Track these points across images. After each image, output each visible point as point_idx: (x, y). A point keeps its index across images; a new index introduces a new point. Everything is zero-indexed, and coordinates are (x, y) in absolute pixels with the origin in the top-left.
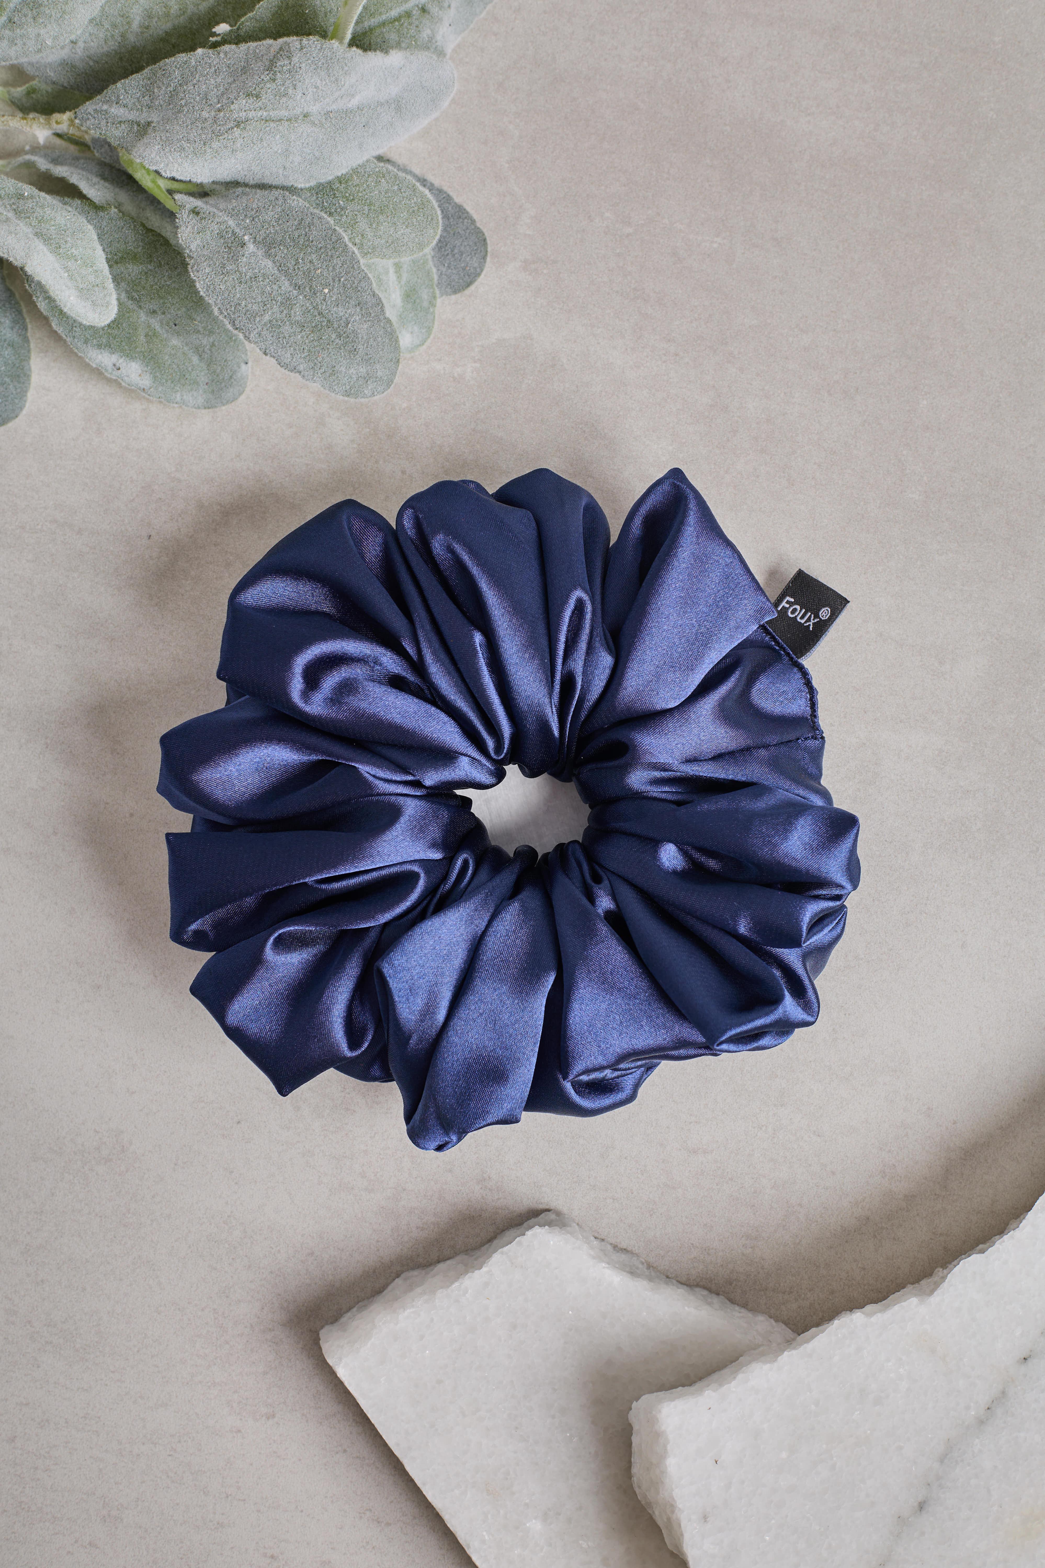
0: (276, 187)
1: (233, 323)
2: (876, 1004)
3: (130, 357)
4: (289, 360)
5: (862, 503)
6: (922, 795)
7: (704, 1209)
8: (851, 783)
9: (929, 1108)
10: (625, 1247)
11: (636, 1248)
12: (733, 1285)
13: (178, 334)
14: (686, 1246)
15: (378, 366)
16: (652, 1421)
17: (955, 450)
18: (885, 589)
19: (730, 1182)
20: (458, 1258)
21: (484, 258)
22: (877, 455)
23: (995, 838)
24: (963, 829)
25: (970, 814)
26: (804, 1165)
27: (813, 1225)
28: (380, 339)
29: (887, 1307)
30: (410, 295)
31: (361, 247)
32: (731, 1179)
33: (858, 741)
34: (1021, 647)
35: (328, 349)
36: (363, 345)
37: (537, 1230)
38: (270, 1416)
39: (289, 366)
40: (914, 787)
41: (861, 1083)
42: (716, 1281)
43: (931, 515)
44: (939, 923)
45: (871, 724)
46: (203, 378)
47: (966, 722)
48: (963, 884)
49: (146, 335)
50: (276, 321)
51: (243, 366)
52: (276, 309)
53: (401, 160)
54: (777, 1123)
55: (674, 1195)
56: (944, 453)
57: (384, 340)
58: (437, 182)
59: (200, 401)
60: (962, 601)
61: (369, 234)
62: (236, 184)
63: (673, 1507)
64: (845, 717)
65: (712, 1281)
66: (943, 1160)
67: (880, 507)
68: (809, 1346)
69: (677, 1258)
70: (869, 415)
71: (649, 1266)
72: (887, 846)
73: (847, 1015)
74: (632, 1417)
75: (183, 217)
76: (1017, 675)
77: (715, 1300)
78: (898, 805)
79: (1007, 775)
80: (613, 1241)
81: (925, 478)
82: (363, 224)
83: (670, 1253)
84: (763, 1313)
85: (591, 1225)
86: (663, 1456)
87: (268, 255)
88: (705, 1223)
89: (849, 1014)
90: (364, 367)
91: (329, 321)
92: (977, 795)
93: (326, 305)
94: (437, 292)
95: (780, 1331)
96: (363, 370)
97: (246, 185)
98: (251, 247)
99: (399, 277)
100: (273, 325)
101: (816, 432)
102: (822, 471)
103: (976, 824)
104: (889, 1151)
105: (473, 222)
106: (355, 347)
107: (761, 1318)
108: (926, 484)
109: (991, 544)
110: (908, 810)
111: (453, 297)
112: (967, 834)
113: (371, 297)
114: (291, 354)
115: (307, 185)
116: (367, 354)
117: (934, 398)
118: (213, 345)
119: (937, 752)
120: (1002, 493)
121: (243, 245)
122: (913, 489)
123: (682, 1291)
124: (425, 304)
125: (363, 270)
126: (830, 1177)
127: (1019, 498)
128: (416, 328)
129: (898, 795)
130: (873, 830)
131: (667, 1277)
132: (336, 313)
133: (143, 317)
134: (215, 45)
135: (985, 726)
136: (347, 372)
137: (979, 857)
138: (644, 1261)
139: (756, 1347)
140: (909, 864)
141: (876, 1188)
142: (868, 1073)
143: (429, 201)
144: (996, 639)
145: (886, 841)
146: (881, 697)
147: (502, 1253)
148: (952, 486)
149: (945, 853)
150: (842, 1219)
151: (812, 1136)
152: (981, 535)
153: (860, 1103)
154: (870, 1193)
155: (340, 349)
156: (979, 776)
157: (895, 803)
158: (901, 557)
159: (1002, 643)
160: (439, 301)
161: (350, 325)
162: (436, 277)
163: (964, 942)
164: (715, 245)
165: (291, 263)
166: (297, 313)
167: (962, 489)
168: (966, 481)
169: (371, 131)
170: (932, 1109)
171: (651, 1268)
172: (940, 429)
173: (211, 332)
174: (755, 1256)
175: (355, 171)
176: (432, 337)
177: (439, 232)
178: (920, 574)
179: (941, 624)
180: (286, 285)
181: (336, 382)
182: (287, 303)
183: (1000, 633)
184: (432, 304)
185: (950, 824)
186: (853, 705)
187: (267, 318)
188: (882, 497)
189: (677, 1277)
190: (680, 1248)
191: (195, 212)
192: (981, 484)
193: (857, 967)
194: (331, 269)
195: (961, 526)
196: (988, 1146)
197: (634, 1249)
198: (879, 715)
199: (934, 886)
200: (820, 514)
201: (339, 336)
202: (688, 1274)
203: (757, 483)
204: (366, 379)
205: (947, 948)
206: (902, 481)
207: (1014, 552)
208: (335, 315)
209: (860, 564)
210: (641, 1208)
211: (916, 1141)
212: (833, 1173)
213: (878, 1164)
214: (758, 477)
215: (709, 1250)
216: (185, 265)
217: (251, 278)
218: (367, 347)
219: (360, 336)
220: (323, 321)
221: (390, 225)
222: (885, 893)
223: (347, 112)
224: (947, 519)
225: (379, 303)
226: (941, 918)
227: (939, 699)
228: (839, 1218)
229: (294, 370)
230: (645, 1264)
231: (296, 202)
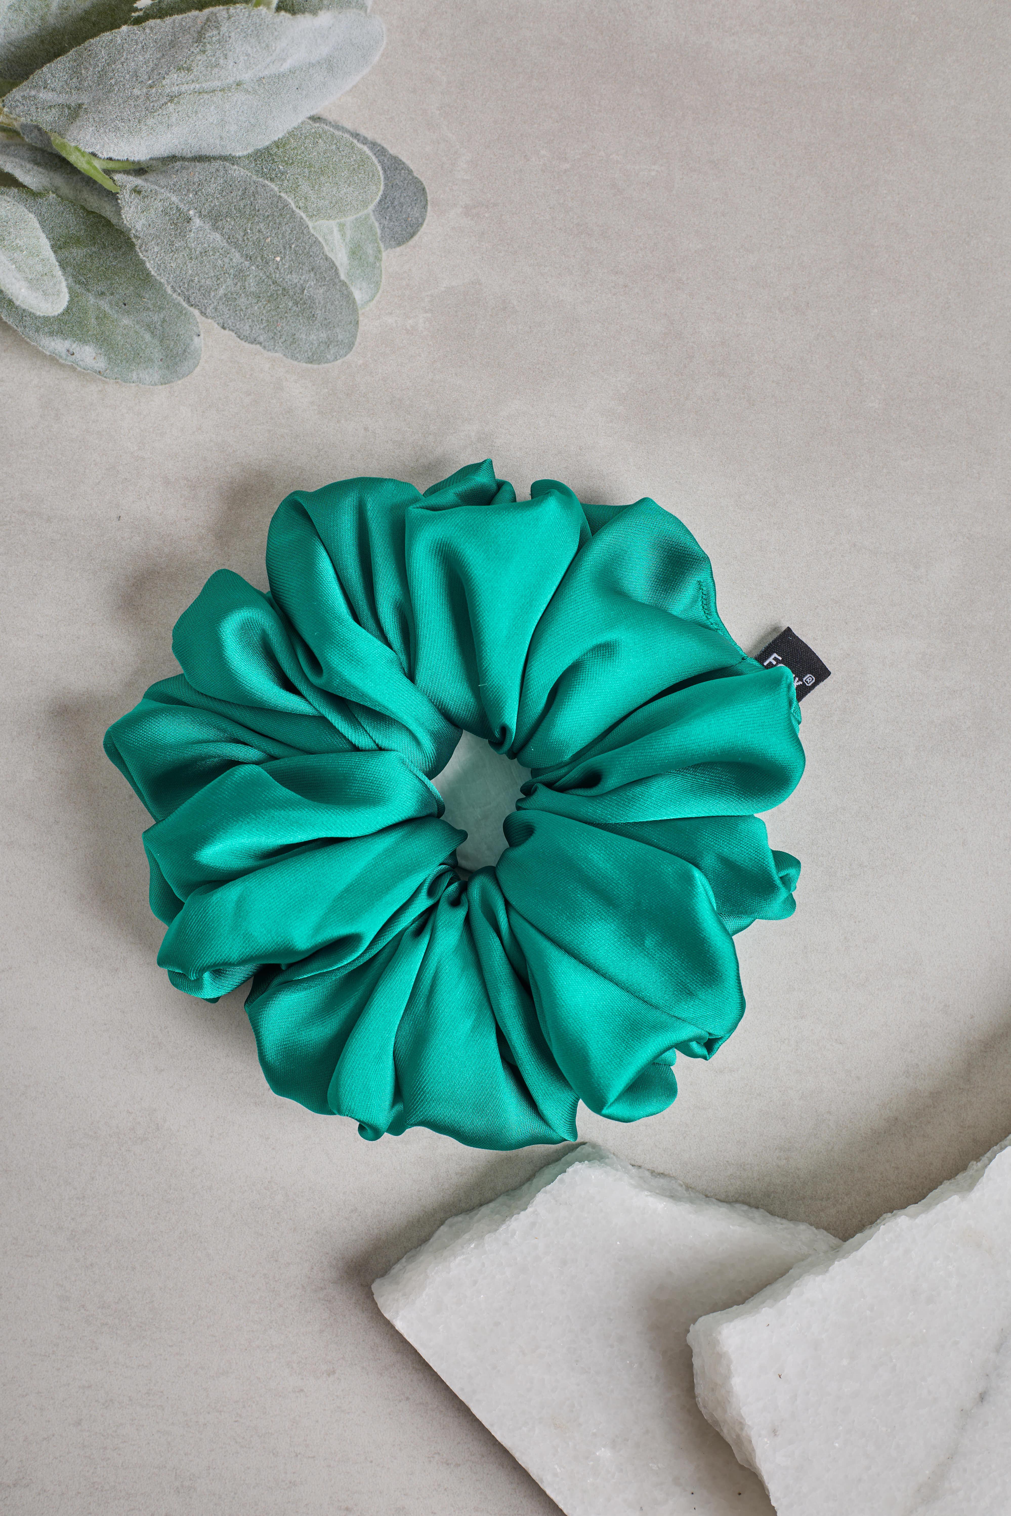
0: (215, 158)
1: (188, 300)
2: (884, 908)
3: (83, 341)
4: (248, 332)
5: (823, 416)
6: (910, 700)
7: (735, 1126)
8: (839, 695)
9: (945, 1006)
10: (662, 1172)
11: (673, 1171)
12: (771, 1197)
13: (128, 313)
14: (722, 1164)
15: (338, 330)
16: (714, 1343)
17: (910, 355)
18: (855, 500)
19: (758, 1098)
20: (500, 1200)
21: (425, 207)
22: (833, 367)
23: (985, 735)
24: (953, 728)
25: (958, 713)
26: (829, 1073)
27: (844, 1131)
28: (337, 302)
29: (929, 1207)
30: (356, 252)
31: (306, 209)
32: (760, 1095)
33: (842, 652)
34: (992, 544)
35: (286, 317)
36: (321, 310)
37: (577, 1166)
38: (331, 1373)
39: (248, 338)
40: (901, 692)
41: (877, 987)
42: (754, 1195)
43: (892, 421)
44: (938, 823)
45: (853, 635)
46: (157, 355)
47: (946, 624)
48: (958, 782)
49: (97, 318)
50: (232, 294)
51: (196, 339)
52: (229, 282)
53: (332, 117)
54: (800, 1035)
55: (705, 1116)
56: (900, 359)
57: (341, 303)
58: (370, 136)
59: (156, 377)
60: (931, 504)
61: (313, 196)
62: (173, 158)
63: (742, 1425)
64: (827, 630)
65: (750, 1195)
66: (964, 1055)
67: (841, 419)
68: (858, 1254)
69: (714, 1176)
70: (821, 329)
71: (688, 1188)
72: (880, 753)
73: (857, 923)
74: (690, 1338)
75: (125, 197)
76: (992, 572)
77: (757, 1214)
78: (887, 711)
79: (991, 671)
80: (650, 1167)
81: (883, 386)
82: (305, 187)
83: (707, 1172)
84: (803, 1221)
85: (626, 1154)
86: (727, 1377)
87: (215, 228)
88: (738, 1140)
89: (859, 922)
90: (324, 332)
91: (284, 289)
92: (963, 694)
93: (280, 273)
94: (382, 245)
95: (824, 1239)
96: (323, 335)
97: (183, 159)
98: (197, 222)
99: (343, 235)
100: (229, 299)
101: (771, 350)
102: (781, 389)
103: (965, 723)
104: (911, 1051)
105: (410, 172)
106: (313, 313)
107: (802, 1227)
108: (885, 391)
109: (954, 445)
110: (897, 715)
111: (398, 249)
112: (957, 734)
113: (323, 261)
114: (250, 326)
115: (245, 153)
116: (326, 319)
117: (884, 306)
118: (164, 321)
119: (920, 656)
120: (960, 393)
121: (189, 220)
122: (872, 398)
123: (724, 1209)
124: (371, 259)
125: (313, 235)
126: (855, 1083)
127: (977, 396)
128: (364, 285)
129: (886, 702)
130: (865, 738)
131: (707, 1196)
132: (290, 280)
133: (92, 300)
134: (138, 21)
135: (965, 625)
136: (308, 339)
137: (971, 755)
138: (682, 1183)
139: (804, 1258)
140: (903, 768)
141: (902, 1088)
142: (883, 977)
143: (368, 158)
144: (968, 538)
145: (879, 748)
146: (860, 606)
147: (546, 1192)
148: (910, 391)
149: (938, 755)
150: (871, 1122)
151: (834, 1044)
152: (944, 437)
153: (878, 1008)
154: (896, 1094)
155: (298, 316)
156: (964, 676)
157: (884, 710)
158: (867, 466)
159: (974, 542)
160: (384, 255)
161: (305, 291)
162: (379, 231)
163: (965, 840)
164: (653, 173)
165: (239, 234)
166: (251, 284)
167: (920, 393)
168: (924, 385)
169: (304, 93)
170: (949, 1006)
171: (690, 1189)
172: (893, 336)
173: (161, 308)
174: (790, 1167)
175: (291, 134)
176: (380, 291)
177: (382, 187)
178: (887, 482)
179: (912, 528)
180: (237, 257)
181: (298, 350)
182: (240, 275)
183: (971, 533)
184: (378, 259)
185: (940, 725)
186: (833, 617)
187: (221, 292)
188: (842, 409)
189: (716, 1195)
190: (716, 1166)
191: (137, 191)
192: (939, 386)
193: (862, 874)
194: (280, 236)
195: (924, 430)
196: (1007, 1036)
197: (671, 1172)
198: (860, 624)
199: (930, 788)
200: (783, 431)
201: (296, 303)
202: (726, 1191)
203: (718, 407)
204: (328, 343)
205: (949, 847)
206: (860, 391)
207: (977, 451)
208: (289, 283)
209: (827, 477)
210: (674, 1132)
211: (936, 1039)
212: (858, 1078)
213: (901, 1065)
214: (718, 400)
215: (744, 1165)
216: (132, 246)
217: (201, 253)
218: (325, 312)
219: (317, 301)
220: (278, 290)
221: (332, 185)
222: (883, 799)
223: (280, 76)
224: (908, 425)
225: (333, 266)
226: (939, 819)
227: (917, 603)
228: (869, 1121)
229: (254, 341)
230: (684, 1186)
231: (237, 171)
